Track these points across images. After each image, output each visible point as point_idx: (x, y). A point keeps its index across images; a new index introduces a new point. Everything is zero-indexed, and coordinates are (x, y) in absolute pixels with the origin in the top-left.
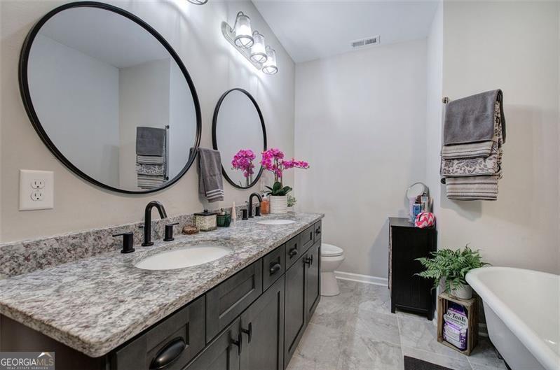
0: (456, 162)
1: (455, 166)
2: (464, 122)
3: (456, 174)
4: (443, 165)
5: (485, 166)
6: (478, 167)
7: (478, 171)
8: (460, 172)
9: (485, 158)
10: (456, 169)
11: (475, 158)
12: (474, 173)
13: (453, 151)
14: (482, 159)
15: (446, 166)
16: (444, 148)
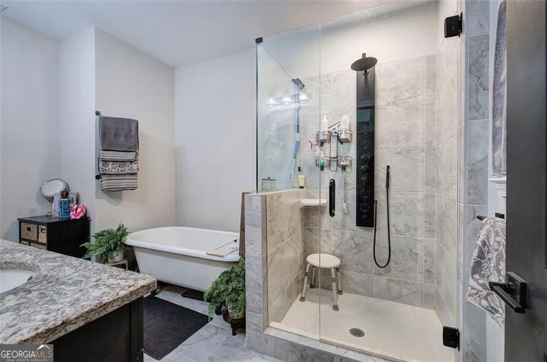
0: (111, 163)
1: (110, 167)
2: (117, 135)
3: (112, 173)
4: (101, 165)
5: (132, 168)
6: (127, 168)
7: (127, 171)
8: (114, 171)
9: (131, 162)
10: (110, 168)
11: (124, 162)
12: (124, 172)
13: (109, 155)
14: (129, 163)
15: (103, 165)
16: (101, 152)
